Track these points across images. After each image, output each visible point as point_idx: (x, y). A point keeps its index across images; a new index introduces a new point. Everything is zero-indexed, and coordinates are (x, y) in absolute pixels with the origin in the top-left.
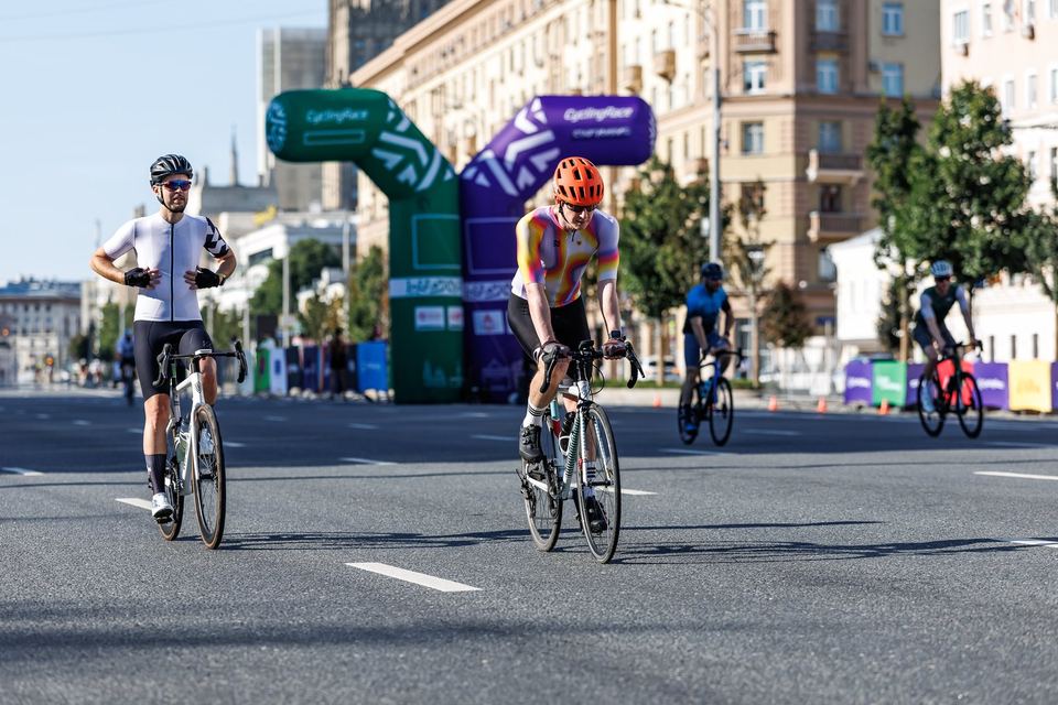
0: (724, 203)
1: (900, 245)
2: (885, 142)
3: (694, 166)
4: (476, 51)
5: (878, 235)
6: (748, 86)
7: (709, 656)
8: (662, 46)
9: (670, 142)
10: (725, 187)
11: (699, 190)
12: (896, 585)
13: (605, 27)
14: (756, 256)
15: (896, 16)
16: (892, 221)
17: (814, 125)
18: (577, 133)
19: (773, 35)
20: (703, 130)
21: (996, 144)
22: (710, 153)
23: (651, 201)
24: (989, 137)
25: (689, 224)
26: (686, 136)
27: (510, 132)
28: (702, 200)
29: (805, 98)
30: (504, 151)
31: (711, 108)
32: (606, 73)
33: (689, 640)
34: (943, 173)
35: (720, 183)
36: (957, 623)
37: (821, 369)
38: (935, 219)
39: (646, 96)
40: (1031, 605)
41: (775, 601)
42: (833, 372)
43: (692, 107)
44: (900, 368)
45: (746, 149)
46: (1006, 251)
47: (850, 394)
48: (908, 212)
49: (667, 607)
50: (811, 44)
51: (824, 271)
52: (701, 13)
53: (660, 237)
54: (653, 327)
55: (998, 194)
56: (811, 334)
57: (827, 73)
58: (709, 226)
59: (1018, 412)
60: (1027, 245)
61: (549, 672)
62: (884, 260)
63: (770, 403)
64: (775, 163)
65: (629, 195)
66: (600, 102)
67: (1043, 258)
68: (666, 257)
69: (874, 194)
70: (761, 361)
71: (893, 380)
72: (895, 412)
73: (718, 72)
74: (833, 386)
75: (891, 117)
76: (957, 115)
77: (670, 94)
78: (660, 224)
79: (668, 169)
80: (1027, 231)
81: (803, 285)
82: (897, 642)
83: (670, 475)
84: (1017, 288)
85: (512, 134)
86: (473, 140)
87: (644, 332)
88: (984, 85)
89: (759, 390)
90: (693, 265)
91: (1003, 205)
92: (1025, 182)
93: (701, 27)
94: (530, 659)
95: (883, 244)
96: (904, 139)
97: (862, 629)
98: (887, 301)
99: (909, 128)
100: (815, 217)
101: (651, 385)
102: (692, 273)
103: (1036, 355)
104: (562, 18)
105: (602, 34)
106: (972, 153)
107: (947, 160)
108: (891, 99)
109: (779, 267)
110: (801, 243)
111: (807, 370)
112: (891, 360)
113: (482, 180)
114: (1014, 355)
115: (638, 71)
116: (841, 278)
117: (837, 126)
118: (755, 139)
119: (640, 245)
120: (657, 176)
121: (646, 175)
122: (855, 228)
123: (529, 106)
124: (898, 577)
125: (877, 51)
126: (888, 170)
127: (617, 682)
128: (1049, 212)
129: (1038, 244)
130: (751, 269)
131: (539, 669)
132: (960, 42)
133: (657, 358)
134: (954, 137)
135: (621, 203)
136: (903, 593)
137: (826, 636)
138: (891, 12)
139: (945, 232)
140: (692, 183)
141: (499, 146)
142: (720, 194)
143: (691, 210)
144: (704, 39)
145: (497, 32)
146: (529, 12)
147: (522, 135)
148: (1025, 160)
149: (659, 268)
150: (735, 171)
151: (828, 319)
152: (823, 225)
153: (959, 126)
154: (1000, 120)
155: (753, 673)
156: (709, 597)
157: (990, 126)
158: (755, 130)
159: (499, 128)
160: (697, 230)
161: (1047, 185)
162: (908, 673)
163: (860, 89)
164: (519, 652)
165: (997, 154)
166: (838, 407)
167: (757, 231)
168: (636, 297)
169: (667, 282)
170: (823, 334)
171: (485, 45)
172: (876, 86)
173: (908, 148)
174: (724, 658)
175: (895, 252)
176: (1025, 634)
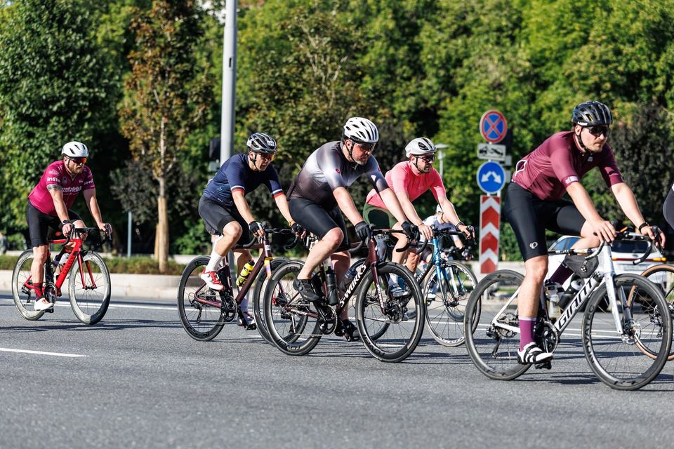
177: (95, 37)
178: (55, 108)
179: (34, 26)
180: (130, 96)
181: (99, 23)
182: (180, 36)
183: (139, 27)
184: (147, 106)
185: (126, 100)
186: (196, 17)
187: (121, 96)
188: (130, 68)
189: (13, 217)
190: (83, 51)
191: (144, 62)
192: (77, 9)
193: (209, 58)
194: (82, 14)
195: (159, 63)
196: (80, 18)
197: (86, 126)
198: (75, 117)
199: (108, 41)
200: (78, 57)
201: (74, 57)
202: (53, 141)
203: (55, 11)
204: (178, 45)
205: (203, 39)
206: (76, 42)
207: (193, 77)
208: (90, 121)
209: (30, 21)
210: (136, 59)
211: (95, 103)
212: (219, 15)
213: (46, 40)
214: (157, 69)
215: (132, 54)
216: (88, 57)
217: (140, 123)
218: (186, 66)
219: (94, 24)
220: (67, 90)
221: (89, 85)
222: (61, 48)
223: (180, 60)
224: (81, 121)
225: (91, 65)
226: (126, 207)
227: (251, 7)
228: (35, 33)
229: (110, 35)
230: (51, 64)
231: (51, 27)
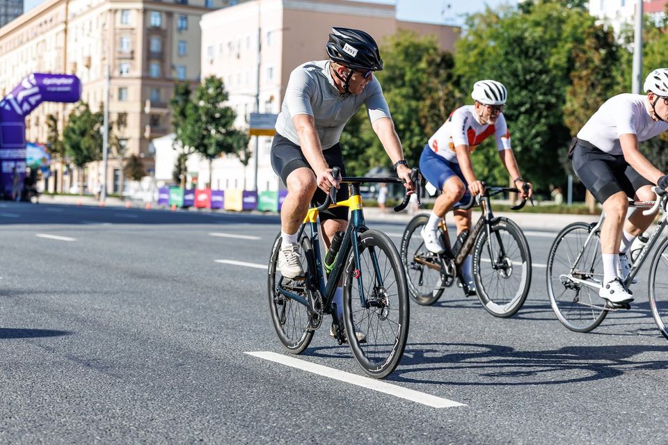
0: (110, 121)
1: (183, 141)
2: (178, 98)
3: (98, 105)
4: (6, 53)
5: (173, 136)
6: (121, 72)
7: (96, 306)
8: (86, 54)
9: (88, 95)
10: (110, 115)
11: (100, 115)
12: (175, 278)
13: (61, 44)
14: (123, 143)
15: (184, 47)
16: (180, 131)
17: (148, 90)
18: (49, 89)
19: (132, 52)
20: (102, 91)
21: (223, 100)
22: (105, 99)
23: (80, 118)
24: (220, 98)
25: (96, 128)
26: (95, 93)
27: (20, 87)
28: (101, 119)
29: (146, 78)
30: (17, 95)
31: (106, 81)
32: (62, 63)
33: (89, 300)
34: (201, 112)
35: (109, 113)
36: (199, 294)
37: (149, 190)
38: (197, 130)
39: (78, 75)
40: (229, 287)
41: (125, 285)
42: (154, 192)
43: (98, 80)
44: (181, 190)
45: (120, 98)
46: (225, 144)
47: (160, 201)
48: (186, 127)
49: (80, 286)
50: (148, 56)
51: (151, 150)
52: (103, 41)
53: (83, 134)
54: (79, 171)
55: (223, 121)
56: (144, 175)
57: (155, 69)
58: (104, 130)
59: (228, 210)
60: (233, 142)
61: (29, 312)
62: (176, 146)
63: (127, 204)
64: (132, 105)
65: (71, 116)
66: (59, 76)
67: (239, 148)
68: (85, 142)
69: (172, 119)
70: (124, 187)
71: (178, 195)
72: (178, 210)
73: (109, 67)
74: (153, 198)
75: (180, 88)
76: (207, 88)
77: (89, 75)
78: (83, 128)
79: (87, 106)
80: (234, 137)
81: (142, 155)
82: (174, 302)
83: (83, 233)
84: (229, 160)
85: (21, 88)
86: (4, 90)
87: (75, 173)
88: (218, 76)
89: (123, 198)
90: (96, 146)
91: (224, 126)
92: (233, 117)
93: (103, 47)
94: (21, 307)
95: (176, 140)
96: (184, 97)
97: (160, 296)
98: (177, 163)
99: (187, 93)
100: (148, 128)
101: (77, 195)
102: (95, 148)
103: (236, 186)
104: (44, 41)
105: (60, 48)
106: (213, 104)
107: (202, 108)
108: (181, 81)
109: (132, 148)
110: (142, 138)
111: (142, 190)
112: (177, 187)
113: (7, 107)
114: (227, 186)
115: (75, 64)
116: (157, 153)
117: (158, 91)
118: (124, 96)
119: (74, 137)
120: (83, 108)
121: (78, 108)
122: (164, 132)
123: (28, 76)
124: (175, 275)
125: (176, 61)
126: (178, 109)
127: (58, 317)
128: (243, 130)
129: (238, 142)
130: (121, 148)
131: (25, 311)
132: (210, 59)
133: (80, 183)
134: (205, 98)
135: (67, 118)
136: (178, 282)
137: (145, 299)
138: (182, 45)
139: (201, 136)
140: (97, 113)
141: (15, 93)
142: (109, 117)
143: (96, 122)
144: (103, 52)
145: (16, 44)
146: (30, 37)
147: (25, 89)
148: (234, 108)
149: (83, 146)
150: (115, 108)
151: (152, 170)
152: (152, 131)
153: (207, 94)
154: (224, 91)
155: (115, 313)
156: (98, 283)
157: (220, 93)
158: (124, 91)
159: (16, 85)
160: (98, 131)
161: (243, 118)
162: (178, 314)
163: (168, 76)
164: (17, 304)
165: (223, 105)
166: (156, 207)
167: (124, 133)
168: (73, 158)
169: (85, 153)
170: (149, 175)
171: (11, 50)
172: (174, 75)
173: (187, 101)
174: (103, 307)
175: (180, 143)
176: (226, 299)
177: (548, 63)
178: (523, 109)
179: (510, 57)
180: (571, 101)
181: (551, 55)
182: (604, 61)
183: (577, 56)
184: (582, 107)
185: (568, 105)
186: (614, 49)
187: (564, 102)
188: (571, 83)
189: (495, 179)
190: (541, 72)
191: (580, 78)
192: (538, 46)
193: (623, 75)
194: (540, 48)
195: (589, 79)
196: (538, 52)
197: (543, 121)
198: (536, 115)
199: (556, 66)
200: (538, 77)
201: (535, 77)
202: (521, 130)
203: (523, 47)
204: (603, 67)
205: (618, 64)
206: (536, 67)
207: (612, 88)
208: (546, 117)
209: (507, 54)
210: (575, 76)
211: (549, 106)
212: (630, 47)
213: (516, 67)
214: (589, 83)
215: (573, 73)
216: (544, 77)
217: (577, 118)
218: (608, 81)
219: (547, 55)
220: (531, 98)
221: (545, 94)
222: (527, 71)
223: (604, 76)
224: (540, 117)
225: (547, 80)
226: (568, 172)
227: (651, 42)
228: (510, 62)
229: (558, 62)
230: (520, 82)
231: (520, 57)
